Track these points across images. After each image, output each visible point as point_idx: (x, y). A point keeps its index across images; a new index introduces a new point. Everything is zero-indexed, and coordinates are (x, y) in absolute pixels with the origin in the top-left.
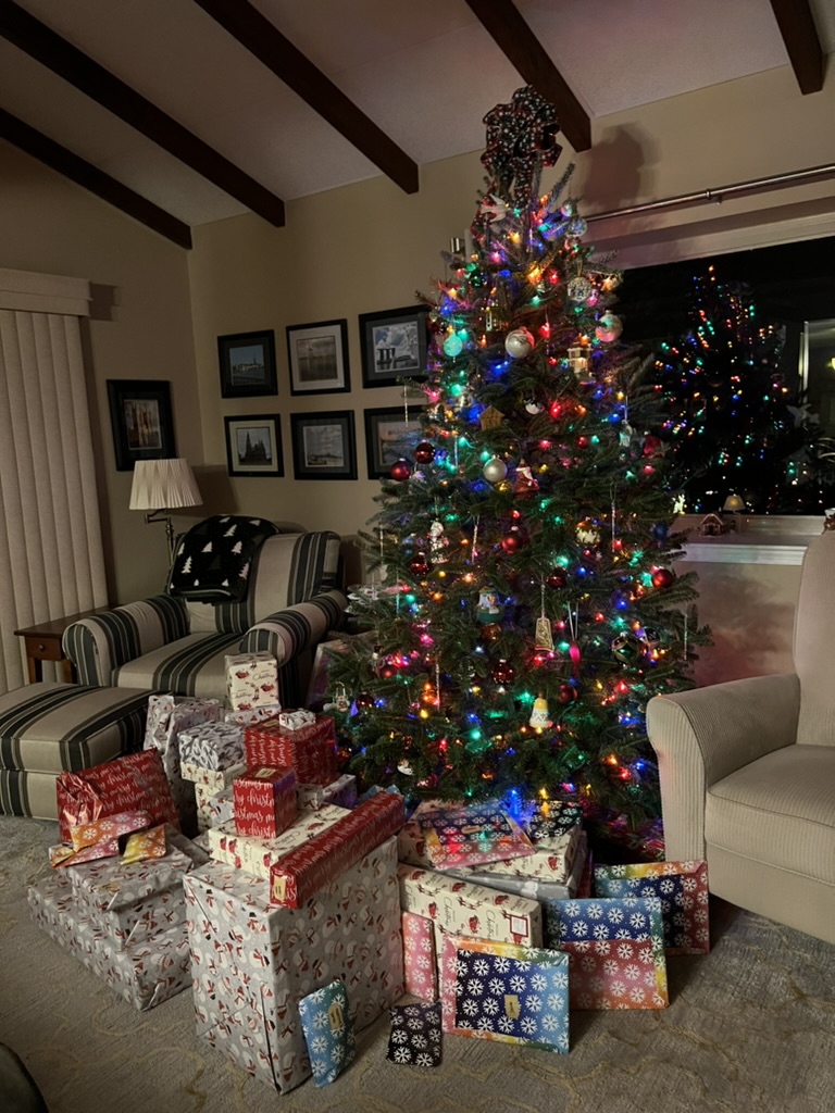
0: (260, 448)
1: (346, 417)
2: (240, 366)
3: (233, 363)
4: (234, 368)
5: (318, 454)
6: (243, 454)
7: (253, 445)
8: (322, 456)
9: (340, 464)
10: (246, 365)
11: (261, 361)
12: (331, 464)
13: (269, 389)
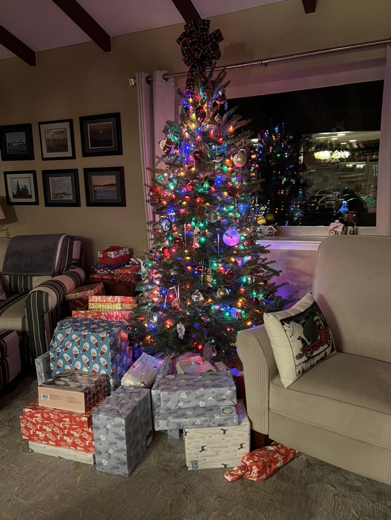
0: (25, 189)
1: (74, 172)
2: (12, 143)
3: (7, 142)
4: (9, 144)
5: (58, 192)
6: (15, 193)
7: (21, 188)
8: (60, 194)
9: (71, 198)
10: (15, 143)
11: (24, 140)
12: (65, 198)
13: (30, 156)
